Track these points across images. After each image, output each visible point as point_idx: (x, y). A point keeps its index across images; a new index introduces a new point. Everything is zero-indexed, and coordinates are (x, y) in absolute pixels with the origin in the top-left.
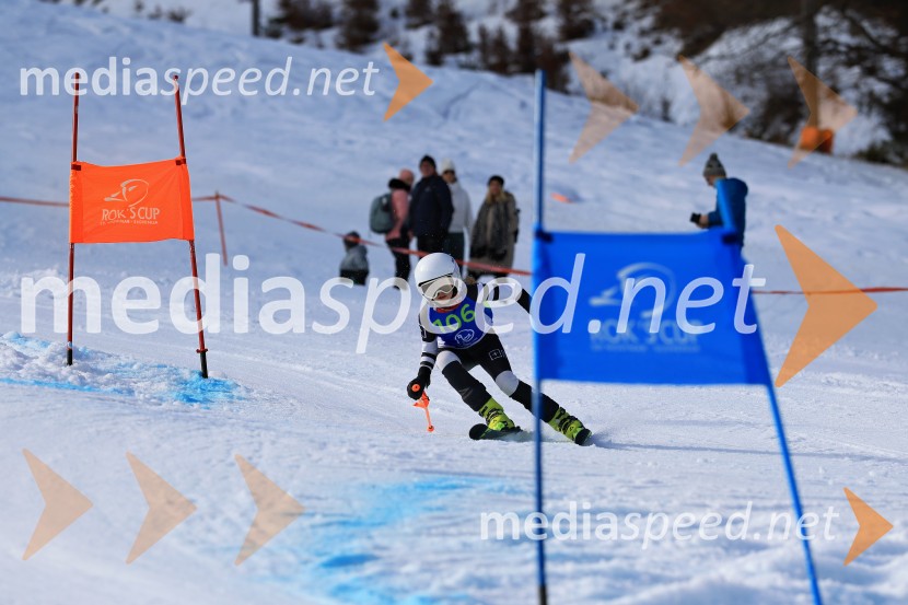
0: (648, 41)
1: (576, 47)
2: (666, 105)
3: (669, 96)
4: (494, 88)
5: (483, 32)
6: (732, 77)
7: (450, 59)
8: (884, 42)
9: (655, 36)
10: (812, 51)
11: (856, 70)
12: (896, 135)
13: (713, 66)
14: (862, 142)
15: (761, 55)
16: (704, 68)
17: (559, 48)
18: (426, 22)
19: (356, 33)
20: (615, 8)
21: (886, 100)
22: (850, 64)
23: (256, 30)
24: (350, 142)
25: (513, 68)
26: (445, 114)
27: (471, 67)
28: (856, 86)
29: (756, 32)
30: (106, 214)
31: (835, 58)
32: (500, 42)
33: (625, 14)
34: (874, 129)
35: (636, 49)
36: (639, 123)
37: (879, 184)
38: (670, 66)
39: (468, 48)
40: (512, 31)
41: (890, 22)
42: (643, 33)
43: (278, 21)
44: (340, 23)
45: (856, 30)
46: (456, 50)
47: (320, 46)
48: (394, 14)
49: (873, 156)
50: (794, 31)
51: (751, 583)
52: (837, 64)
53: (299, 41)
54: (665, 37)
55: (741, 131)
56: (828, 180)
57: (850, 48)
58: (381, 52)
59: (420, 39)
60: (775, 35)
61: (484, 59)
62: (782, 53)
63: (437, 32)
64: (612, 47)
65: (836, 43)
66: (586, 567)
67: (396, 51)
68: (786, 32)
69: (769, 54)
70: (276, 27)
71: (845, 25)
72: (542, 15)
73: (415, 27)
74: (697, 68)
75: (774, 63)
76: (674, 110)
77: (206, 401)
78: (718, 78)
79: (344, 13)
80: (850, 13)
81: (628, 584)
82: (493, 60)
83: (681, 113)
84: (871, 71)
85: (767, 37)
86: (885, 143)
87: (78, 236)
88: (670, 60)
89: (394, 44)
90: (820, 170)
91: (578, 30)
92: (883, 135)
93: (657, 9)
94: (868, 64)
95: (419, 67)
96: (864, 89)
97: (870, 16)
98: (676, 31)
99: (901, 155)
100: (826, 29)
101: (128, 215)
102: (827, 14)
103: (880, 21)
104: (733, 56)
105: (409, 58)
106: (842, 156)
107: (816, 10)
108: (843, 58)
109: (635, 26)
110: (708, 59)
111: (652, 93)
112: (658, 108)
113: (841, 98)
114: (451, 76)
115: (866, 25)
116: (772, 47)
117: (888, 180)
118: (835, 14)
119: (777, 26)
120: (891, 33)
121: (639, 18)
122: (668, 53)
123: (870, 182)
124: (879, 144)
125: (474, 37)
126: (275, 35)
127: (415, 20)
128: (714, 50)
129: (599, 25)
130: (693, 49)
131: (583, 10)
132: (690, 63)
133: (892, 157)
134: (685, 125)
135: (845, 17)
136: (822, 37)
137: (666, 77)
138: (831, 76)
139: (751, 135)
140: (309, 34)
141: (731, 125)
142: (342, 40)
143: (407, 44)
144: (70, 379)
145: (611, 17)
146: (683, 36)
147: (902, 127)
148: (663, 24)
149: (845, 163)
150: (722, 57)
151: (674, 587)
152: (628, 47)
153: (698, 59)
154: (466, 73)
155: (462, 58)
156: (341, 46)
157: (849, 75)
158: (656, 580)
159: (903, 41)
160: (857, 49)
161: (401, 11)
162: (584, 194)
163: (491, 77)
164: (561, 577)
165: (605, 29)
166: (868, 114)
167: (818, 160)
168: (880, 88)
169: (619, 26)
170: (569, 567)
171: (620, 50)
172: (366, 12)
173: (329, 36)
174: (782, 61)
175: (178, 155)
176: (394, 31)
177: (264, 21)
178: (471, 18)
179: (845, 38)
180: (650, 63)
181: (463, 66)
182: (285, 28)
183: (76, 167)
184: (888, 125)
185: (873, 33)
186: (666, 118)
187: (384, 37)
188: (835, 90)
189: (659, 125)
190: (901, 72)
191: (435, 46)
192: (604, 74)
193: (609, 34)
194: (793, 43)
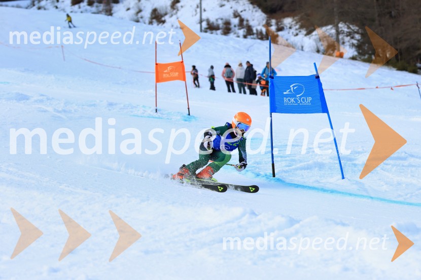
0: (297, 31)
1: (280, 33)
2: (302, 47)
3: (303, 45)
4: (260, 44)
5: (257, 30)
6: (318, 40)
7: (249, 37)
8: (355, 30)
9: (299, 30)
10: (338, 33)
11: (349, 38)
12: (359, 53)
13: (314, 37)
14: (351, 55)
15: (326, 34)
16: (311, 38)
17: (276, 33)
18: (243, 28)
19: (226, 31)
20: (289, 24)
21: (356, 45)
22: (347, 36)
23: (201, 31)
24: (224, 58)
25: (264, 39)
26: (248, 50)
27: (255, 39)
28: (349, 41)
29: (324, 29)
30: (164, 75)
31: (344, 35)
32: (261, 33)
33: (292, 25)
34: (354, 52)
35: (295, 33)
36: (295, 51)
37: (355, 65)
38: (303, 37)
39: (253, 34)
40: (264, 30)
41: (357, 26)
42: (296, 29)
43: (207, 28)
44: (221, 29)
45: (349, 28)
46: (250, 35)
47: (217, 34)
48: (235, 26)
49: (354, 58)
50: (334, 28)
51: (324, 162)
52: (344, 36)
53: (212, 33)
54: (302, 30)
55: (321, 53)
56: (342, 64)
57: (347, 32)
58: (232, 35)
59: (242, 32)
60: (329, 29)
61: (257, 37)
62: (330, 34)
63: (245, 30)
64: (289, 33)
65: (344, 31)
66: (284, 159)
67: (236, 35)
68: (331, 28)
69: (328, 34)
70: (206, 30)
71: (346, 26)
72: (271, 26)
73: (240, 29)
74: (310, 38)
75: (329, 36)
76: (304, 48)
77: (190, 121)
78: (315, 40)
79: (223, 26)
80: (347, 23)
81: (294, 163)
82: (260, 37)
83: (306, 49)
84: (352, 38)
85: (327, 30)
86: (356, 55)
87: (158, 80)
88: (303, 36)
89: (235, 33)
90: (340, 62)
91: (280, 29)
92: (356, 53)
93: (300, 23)
94: (352, 36)
95: (241, 39)
96: (351, 42)
97: (352, 24)
98: (305, 29)
99: (360, 58)
100: (341, 27)
101: (170, 75)
102: (342, 24)
103: (354, 25)
104: (318, 35)
105: (238, 37)
106: (346, 59)
107: (338, 23)
108: (345, 34)
109: (294, 28)
110: (312, 35)
111: (299, 45)
112: (300, 48)
113: (345, 44)
114: (249, 41)
115: (351, 26)
116: (328, 32)
117: (357, 64)
118: (343, 24)
119: (329, 27)
120: (357, 28)
121: (295, 26)
122: (303, 34)
123: (353, 65)
124: (355, 56)
125: (255, 31)
126: (206, 32)
127: (240, 27)
128: (314, 33)
129: (285, 28)
130: (309, 33)
131: (281, 24)
132: (308, 36)
133: (358, 58)
134: (307, 52)
135: (346, 24)
136: (340, 29)
137: (302, 40)
138: (343, 39)
139: (323, 54)
140: (214, 31)
141: (318, 51)
142: (222, 33)
143: (238, 33)
144: (157, 116)
145: (288, 26)
146: (306, 30)
147: (360, 51)
148: (301, 27)
149: (347, 60)
150: (316, 35)
151: (305, 163)
152: (293, 33)
153: (310, 35)
154: (253, 40)
155: (252, 36)
156: (222, 34)
157: (347, 39)
158: (301, 162)
159: (360, 30)
160: (349, 32)
161: (237, 25)
162: (283, 69)
163: (259, 41)
164: (278, 161)
165: (287, 29)
166: (352, 48)
167: (340, 60)
168: (355, 42)
169: (290, 28)
170: (279, 159)
171: (291, 34)
172: (228, 26)
173: (219, 32)
174: (331, 35)
175: (181, 60)
176: (235, 30)
177: (203, 29)
178: (254, 27)
179: (346, 30)
180: (298, 37)
181: (252, 38)
182: (208, 30)
183: (157, 64)
184: (357, 51)
185: (353, 28)
186: (302, 50)
187: (233, 32)
188: (343, 43)
189: (301, 52)
190: (360, 38)
191: (245, 34)
192: (287, 40)
193: (288, 30)
194: (333, 31)
